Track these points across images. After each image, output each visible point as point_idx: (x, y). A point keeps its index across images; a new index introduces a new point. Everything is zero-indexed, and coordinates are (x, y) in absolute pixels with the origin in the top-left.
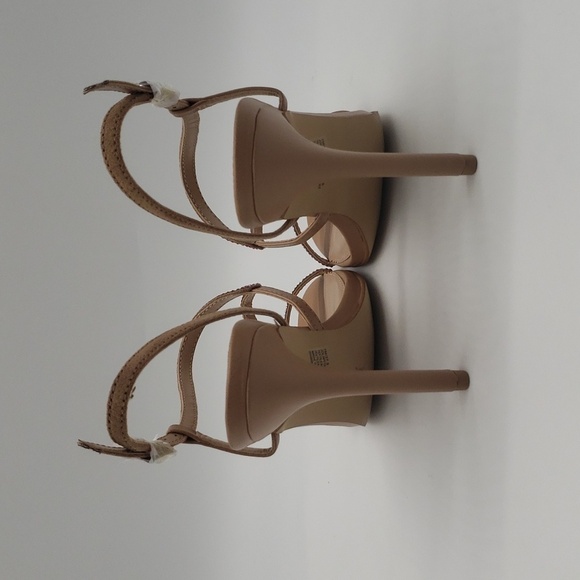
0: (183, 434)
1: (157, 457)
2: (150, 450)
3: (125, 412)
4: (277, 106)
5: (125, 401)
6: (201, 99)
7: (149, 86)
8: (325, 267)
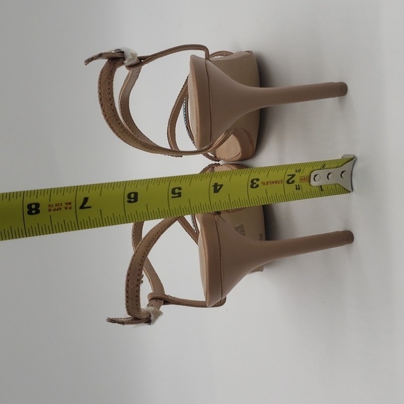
0: (161, 299)
1: (155, 320)
2: (150, 316)
3: (139, 294)
4: (204, 57)
5: (138, 286)
6: (149, 56)
7: (123, 52)
8: (214, 162)
